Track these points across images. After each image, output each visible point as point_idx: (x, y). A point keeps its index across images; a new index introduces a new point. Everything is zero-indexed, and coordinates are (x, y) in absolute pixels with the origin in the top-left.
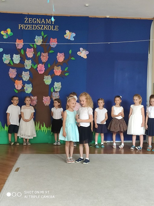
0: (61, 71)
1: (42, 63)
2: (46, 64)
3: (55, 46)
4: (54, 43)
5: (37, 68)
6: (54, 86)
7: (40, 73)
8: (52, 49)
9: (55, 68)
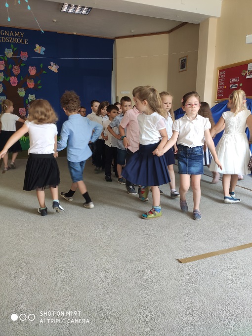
0: (34, 83)
1: (15, 76)
2: (18, 77)
3: (26, 59)
4: (24, 56)
5: (10, 80)
6: (29, 98)
7: (13, 85)
8: (23, 62)
9: (28, 80)
